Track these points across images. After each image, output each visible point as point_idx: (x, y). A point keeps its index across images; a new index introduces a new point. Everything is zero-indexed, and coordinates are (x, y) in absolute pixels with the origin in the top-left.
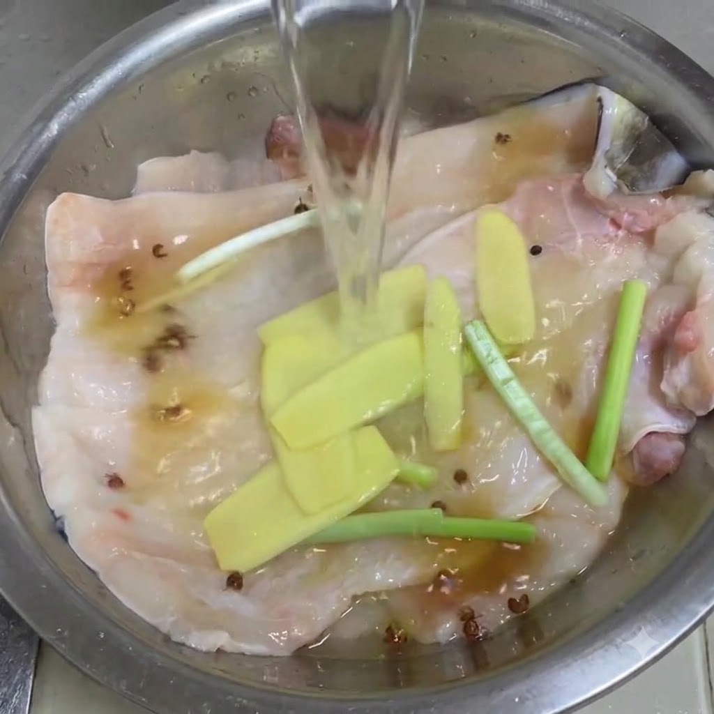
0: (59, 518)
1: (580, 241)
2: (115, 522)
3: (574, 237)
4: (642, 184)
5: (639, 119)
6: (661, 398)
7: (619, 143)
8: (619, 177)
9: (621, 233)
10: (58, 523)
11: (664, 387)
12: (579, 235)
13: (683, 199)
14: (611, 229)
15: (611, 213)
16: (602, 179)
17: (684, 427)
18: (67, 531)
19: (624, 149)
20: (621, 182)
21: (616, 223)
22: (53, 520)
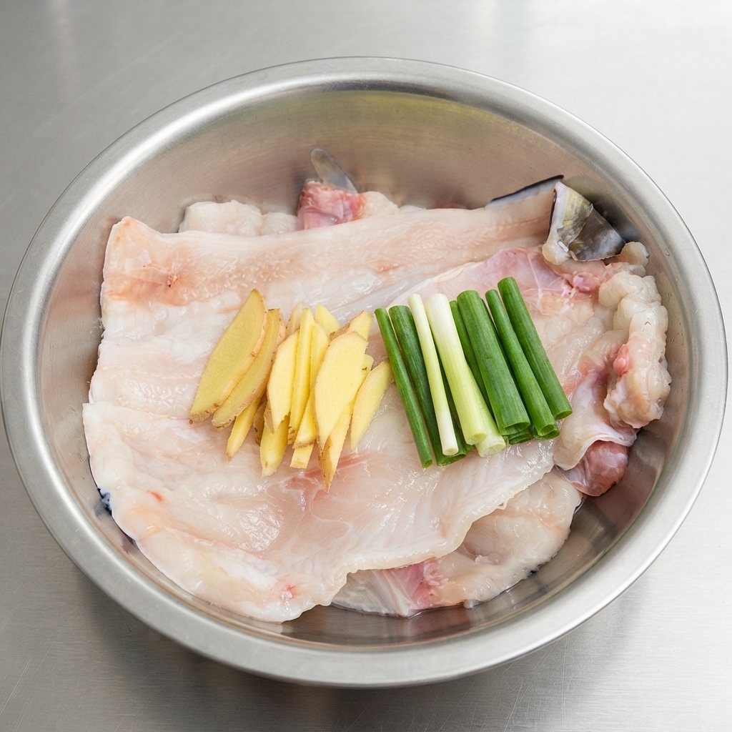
0: (105, 495)
1: (540, 295)
2: (152, 501)
3: (537, 291)
4: (588, 254)
5: (586, 207)
6: (605, 416)
7: (569, 223)
8: (570, 249)
9: (574, 291)
10: (105, 501)
11: (606, 405)
12: (540, 290)
13: (619, 265)
14: (565, 289)
15: (566, 276)
16: (556, 250)
17: (625, 440)
18: (112, 507)
19: (574, 228)
20: (571, 252)
21: (569, 284)
22: (100, 497)
